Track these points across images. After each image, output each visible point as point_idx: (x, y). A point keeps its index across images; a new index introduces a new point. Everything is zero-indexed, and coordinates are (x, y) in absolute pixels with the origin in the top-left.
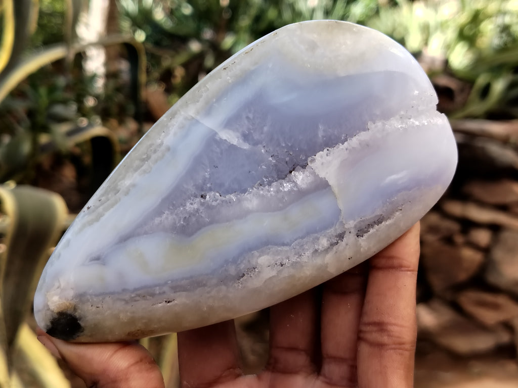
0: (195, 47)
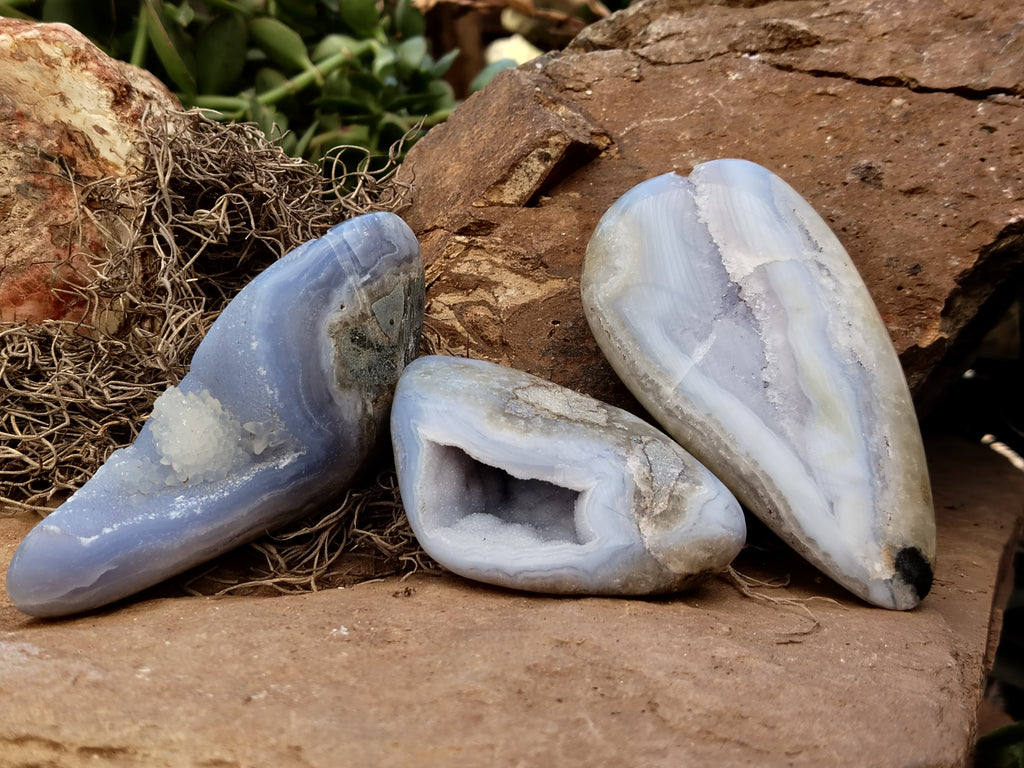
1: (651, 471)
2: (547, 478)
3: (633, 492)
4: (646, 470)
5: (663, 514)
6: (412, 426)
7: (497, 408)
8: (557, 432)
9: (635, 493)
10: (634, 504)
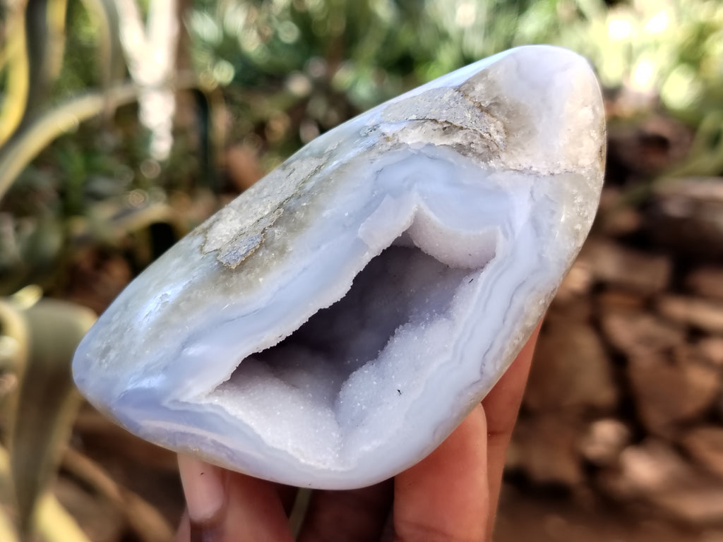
0: (298, 86)
1: (435, 121)
2: (367, 258)
3: (455, 153)
4: (429, 126)
5: (508, 131)
6: (173, 407)
7: (223, 277)
8: (307, 213)
9: (459, 151)
10: (474, 161)
